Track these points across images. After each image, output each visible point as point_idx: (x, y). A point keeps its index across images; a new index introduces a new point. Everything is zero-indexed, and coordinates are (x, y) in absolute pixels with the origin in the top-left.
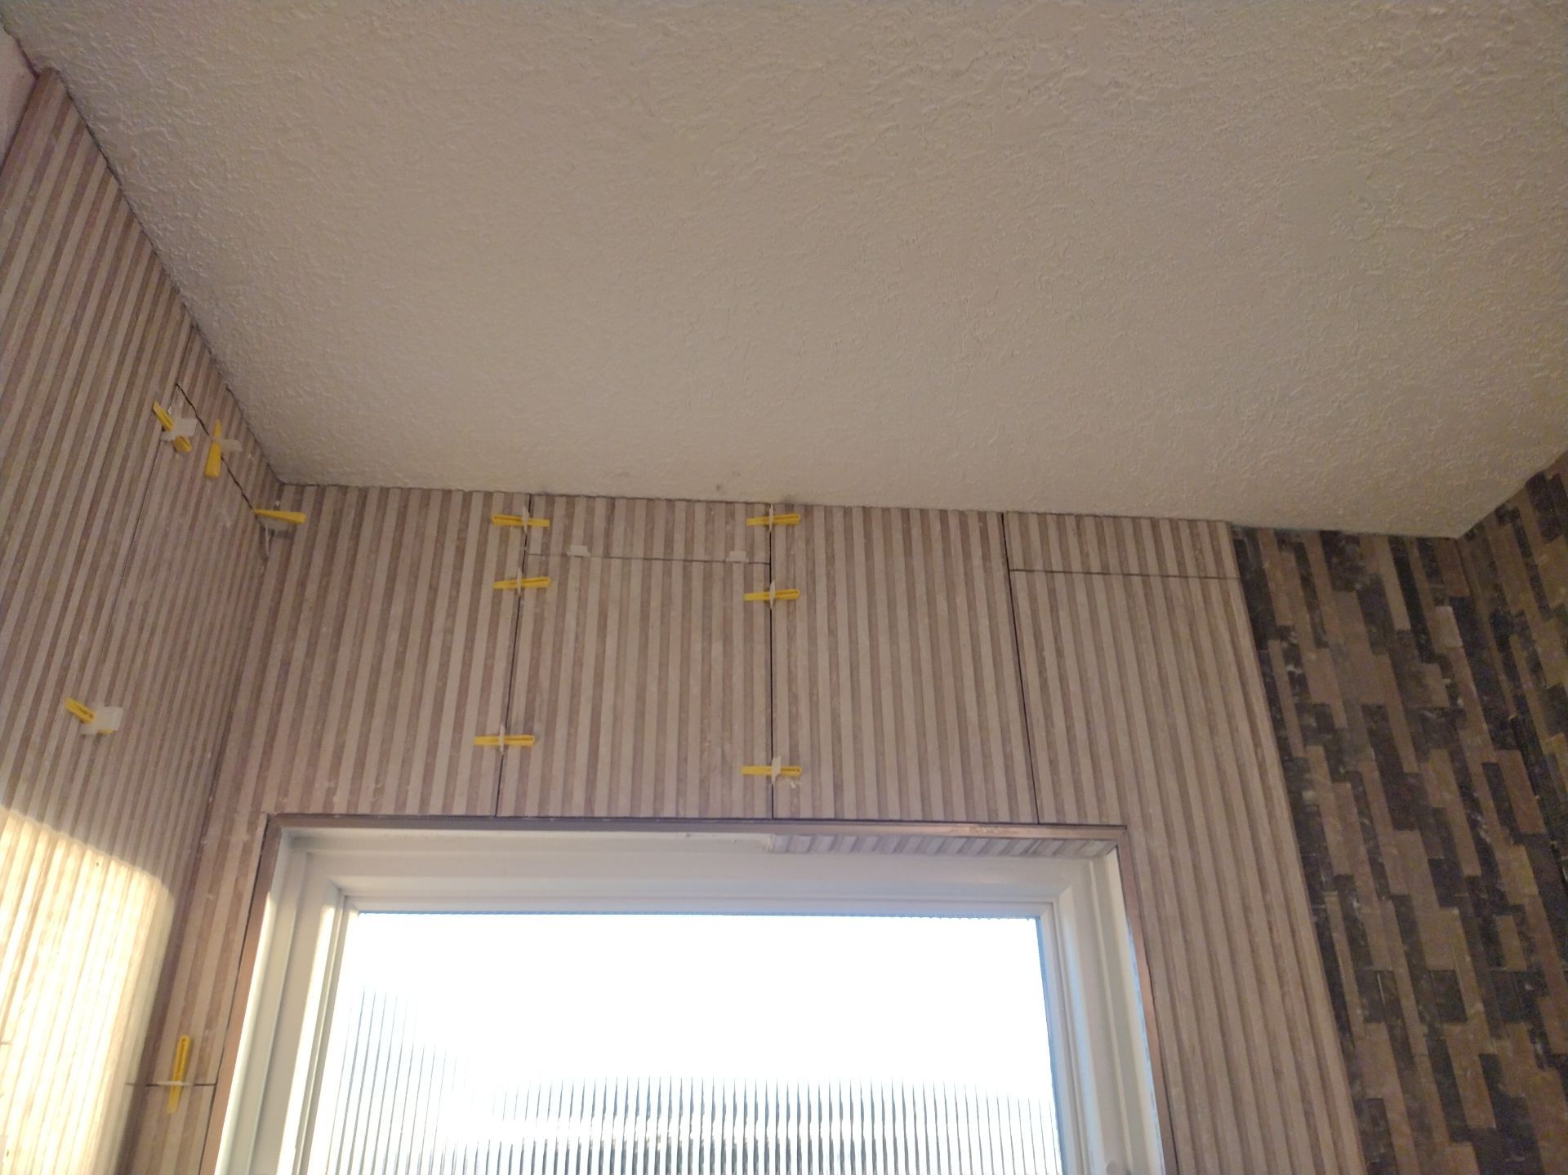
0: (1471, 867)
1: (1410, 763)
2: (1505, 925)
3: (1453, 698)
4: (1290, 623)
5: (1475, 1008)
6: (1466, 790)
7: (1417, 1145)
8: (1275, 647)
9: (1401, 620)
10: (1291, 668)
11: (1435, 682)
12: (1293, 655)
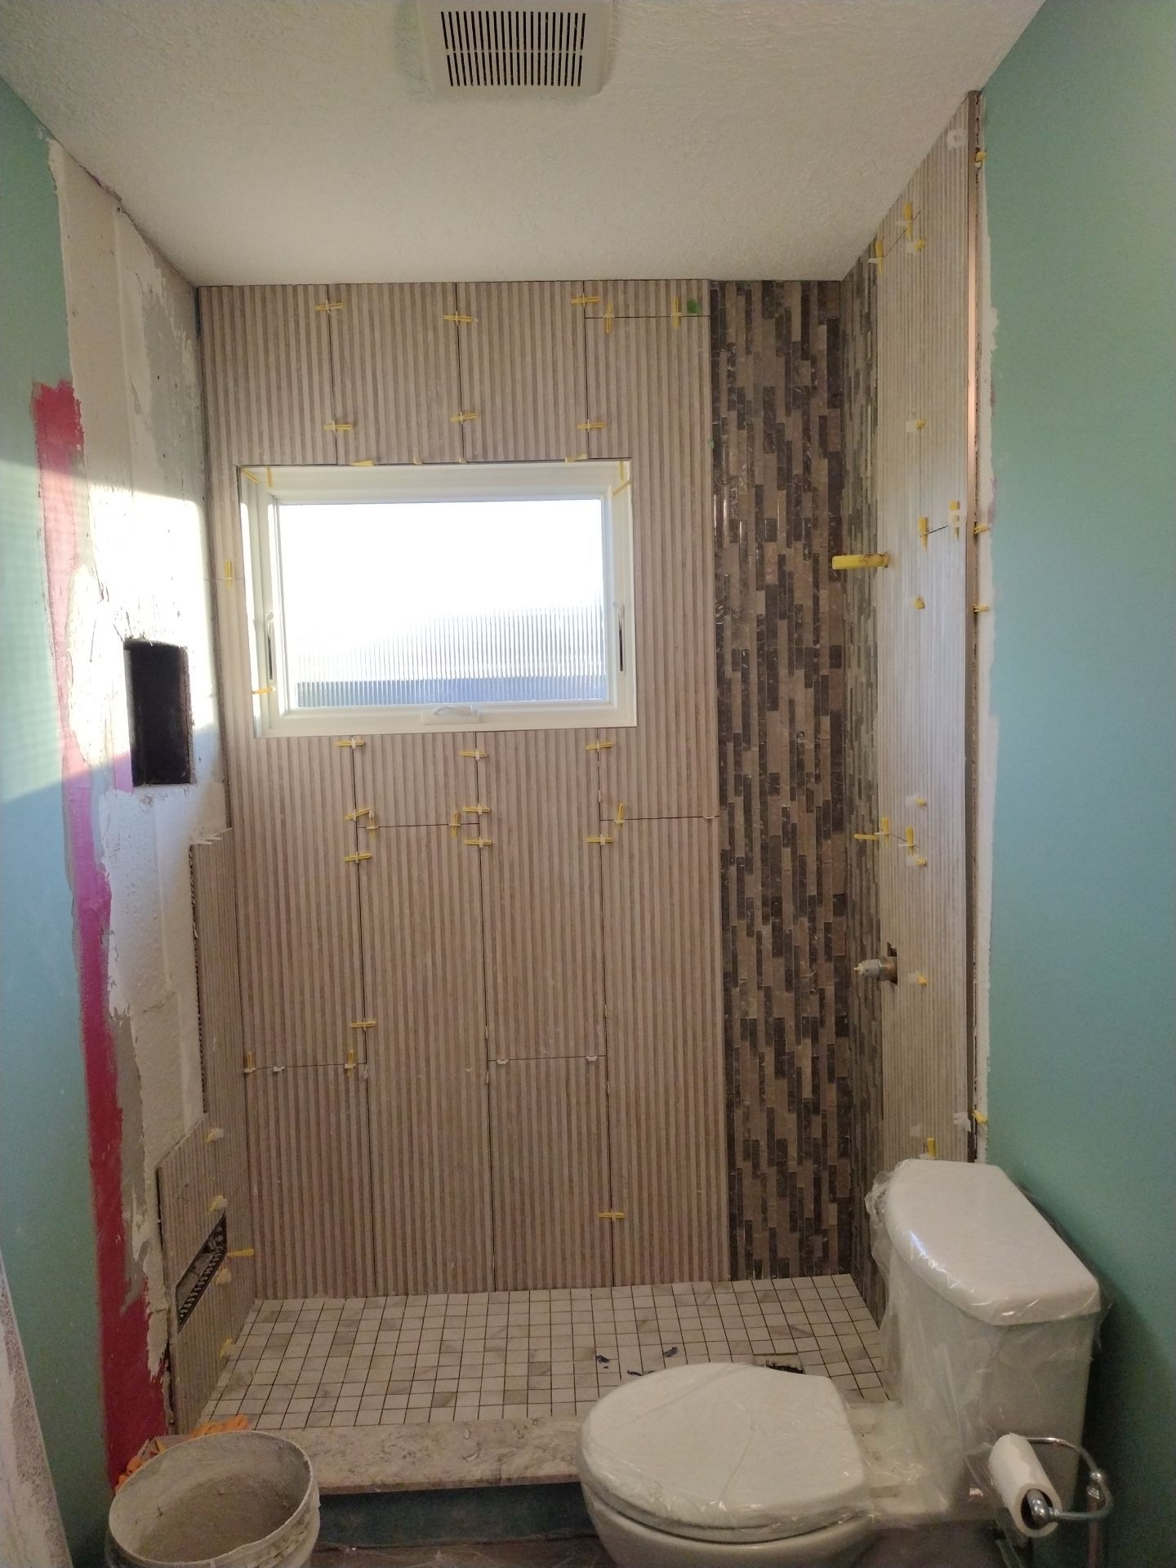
0: (798, 470)
1: (781, 417)
2: (807, 499)
3: (813, 380)
4: (734, 341)
5: (782, 535)
6: (806, 431)
7: (741, 592)
8: (724, 356)
9: (797, 336)
10: (730, 368)
11: (806, 370)
12: (732, 361)
